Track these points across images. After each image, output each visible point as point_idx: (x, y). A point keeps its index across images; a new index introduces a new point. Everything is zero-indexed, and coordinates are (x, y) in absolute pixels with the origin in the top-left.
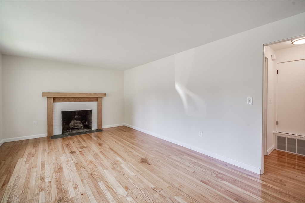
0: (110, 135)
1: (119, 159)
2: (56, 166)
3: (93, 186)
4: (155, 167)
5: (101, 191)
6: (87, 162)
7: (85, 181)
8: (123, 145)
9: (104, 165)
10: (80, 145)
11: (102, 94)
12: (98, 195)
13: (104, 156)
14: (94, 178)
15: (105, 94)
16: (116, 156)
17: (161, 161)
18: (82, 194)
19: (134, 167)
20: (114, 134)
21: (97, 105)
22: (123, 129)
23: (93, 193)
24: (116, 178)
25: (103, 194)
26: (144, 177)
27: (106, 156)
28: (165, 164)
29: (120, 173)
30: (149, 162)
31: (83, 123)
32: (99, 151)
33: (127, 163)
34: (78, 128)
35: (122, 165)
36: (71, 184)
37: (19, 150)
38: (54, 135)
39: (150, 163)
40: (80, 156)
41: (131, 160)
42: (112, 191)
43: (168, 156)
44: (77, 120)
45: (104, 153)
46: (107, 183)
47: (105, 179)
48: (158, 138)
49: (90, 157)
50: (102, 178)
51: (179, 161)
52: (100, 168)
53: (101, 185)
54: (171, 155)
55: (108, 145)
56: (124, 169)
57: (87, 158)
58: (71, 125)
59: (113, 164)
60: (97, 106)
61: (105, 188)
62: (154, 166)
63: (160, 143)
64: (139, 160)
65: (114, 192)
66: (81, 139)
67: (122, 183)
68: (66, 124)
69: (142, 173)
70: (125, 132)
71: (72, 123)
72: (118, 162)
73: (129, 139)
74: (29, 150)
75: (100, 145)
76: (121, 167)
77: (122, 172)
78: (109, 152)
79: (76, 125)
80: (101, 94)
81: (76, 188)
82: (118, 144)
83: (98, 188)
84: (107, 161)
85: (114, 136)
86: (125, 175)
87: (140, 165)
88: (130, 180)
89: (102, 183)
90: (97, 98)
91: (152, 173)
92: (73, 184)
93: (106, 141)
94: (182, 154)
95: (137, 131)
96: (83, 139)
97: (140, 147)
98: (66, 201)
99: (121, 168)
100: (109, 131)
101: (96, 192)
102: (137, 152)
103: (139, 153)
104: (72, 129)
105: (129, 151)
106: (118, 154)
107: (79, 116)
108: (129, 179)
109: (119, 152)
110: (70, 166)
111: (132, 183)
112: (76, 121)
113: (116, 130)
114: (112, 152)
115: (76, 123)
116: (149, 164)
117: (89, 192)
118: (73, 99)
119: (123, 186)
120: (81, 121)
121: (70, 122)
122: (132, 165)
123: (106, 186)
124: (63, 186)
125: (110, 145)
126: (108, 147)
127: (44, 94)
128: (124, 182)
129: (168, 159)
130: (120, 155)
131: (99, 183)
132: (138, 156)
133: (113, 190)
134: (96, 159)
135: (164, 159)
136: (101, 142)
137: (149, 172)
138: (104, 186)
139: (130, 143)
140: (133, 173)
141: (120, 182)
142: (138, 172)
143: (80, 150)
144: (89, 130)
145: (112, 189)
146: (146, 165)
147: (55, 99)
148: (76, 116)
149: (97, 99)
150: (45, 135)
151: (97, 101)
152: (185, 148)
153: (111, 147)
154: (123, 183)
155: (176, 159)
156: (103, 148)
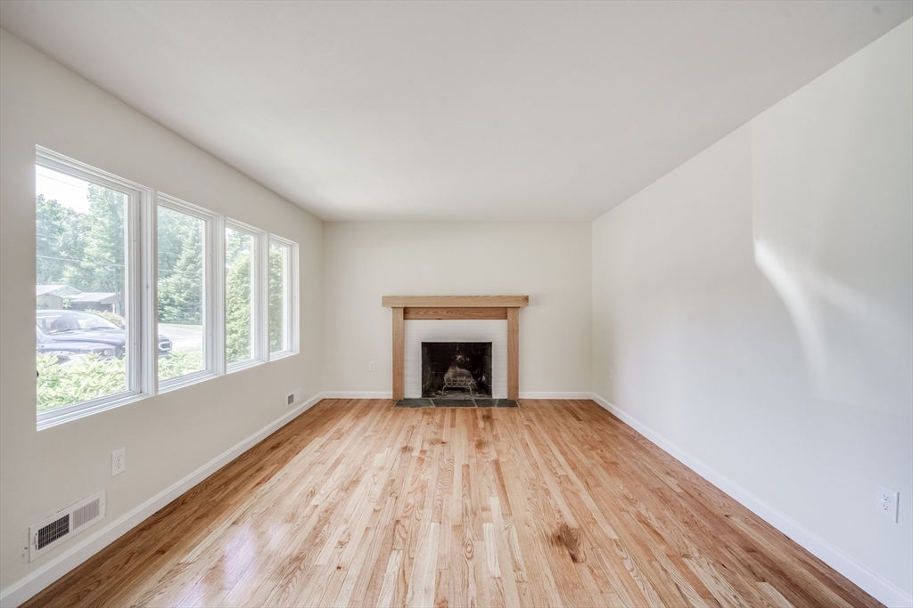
0: (526, 423)
1: (494, 502)
2: (353, 474)
3: (375, 556)
4: (589, 576)
5: (379, 581)
6: (415, 485)
7: (371, 534)
8: (541, 463)
9: (444, 507)
10: (435, 433)
11: (518, 297)
12: (364, 588)
13: (465, 481)
14: (394, 535)
15: (526, 299)
16: (495, 491)
17: (628, 564)
18: (339, 568)
19: (517, 546)
20: (541, 421)
21: (506, 329)
22: (579, 410)
23: (359, 578)
24: (441, 558)
25: (377, 592)
26: (521, 595)
27: (469, 483)
28: (640, 585)
29: (464, 549)
30: (581, 548)
31: (475, 377)
32: (463, 463)
33: (507, 526)
34: (464, 389)
35: (487, 527)
36: (342, 528)
37: (331, 419)
38: (406, 397)
39: (581, 556)
40: (414, 463)
41: (526, 520)
42: (402, 593)
43: (678, 558)
44: (461, 367)
45: (468, 474)
46: (411, 564)
47: (414, 551)
48: (687, 469)
49: (430, 475)
50: (410, 544)
51: (717, 596)
52: (428, 512)
53: (394, 561)
54: (697, 555)
55: (499, 452)
56: (483, 540)
57: (423, 473)
58: (448, 380)
59: (467, 514)
60: (506, 333)
61: (393, 578)
62: (586, 570)
63: (678, 490)
64: (550, 526)
65: (404, 602)
66: (449, 417)
67: (441, 585)
68: (436, 375)
69: (526, 579)
70: (579, 420)
71: (449, 374)
72: (484, 515)
73: (575, 447)
74: (345, 422)
75: (480, 445)
76: (481, 529)
77: (469, 549)
78: (484, 474)
79: (458, 379)
80: (516, 298)
81: (341, 544)
82: (529, 454)
83: (378, 569)
84: (461, 498)
85: (538, 427)
86: (470, 563)
87: (541, 546)
88: (472, 586)
89: (398, 558)
90: (503, 310)
91: (558, 596)
92: (344, 533)
93: (502, 439)
94: (760, 570)
95: (621, 426)
96: (453, 420)
97: (591, 483)
98: (302, 567)
99: (480, 535)
100: (533, 409)
101: (368, 576)
102: (566, 497)
103: (570, 505)
104: (446, 389)
105: (542, 488)
106: (503, 486)
107: (465, 356)
108: (471, 580)
109: (511, 483)
110: (375, 484)
111: (470, 599)
112: (458, 369)
113: (555, 408)
114: (492, 476)
115: (460, 375)
116: (574, 559)
117: (354, 572)
118: (445, 313)
119: (437, 595)
120: (471, 370)
121: (445, 371)
122: (515, 536)
123: (401, 571)
124: (325, 528)
125: (505, 451)
126: (494, 456)
127: (386, 301)
128: (451, 582)
129: (671, 568)
130: (505, 492)
131: (394, 553)
132: (560, 512)
133: (406, 593)
134: (440, 484)
135: (650, 562)
136: (487, 437)
137: (550, 587)
138: (396, 568)
139: (568, 460)
140: (498, 564)
141: (443, 577)
142: (517, 568)
143: (426, 447)
144: (486, 397)
145: (406, 587)
146: (563, 556)
147: (406, 312)
148: (459, 357)
149: (506, 313)
150: (387, 394)
151: (506, 318)
152: (798, 547)
153: (502, 460)
154: (446, 586)
155: (709, 584)
156: (479, 455)
